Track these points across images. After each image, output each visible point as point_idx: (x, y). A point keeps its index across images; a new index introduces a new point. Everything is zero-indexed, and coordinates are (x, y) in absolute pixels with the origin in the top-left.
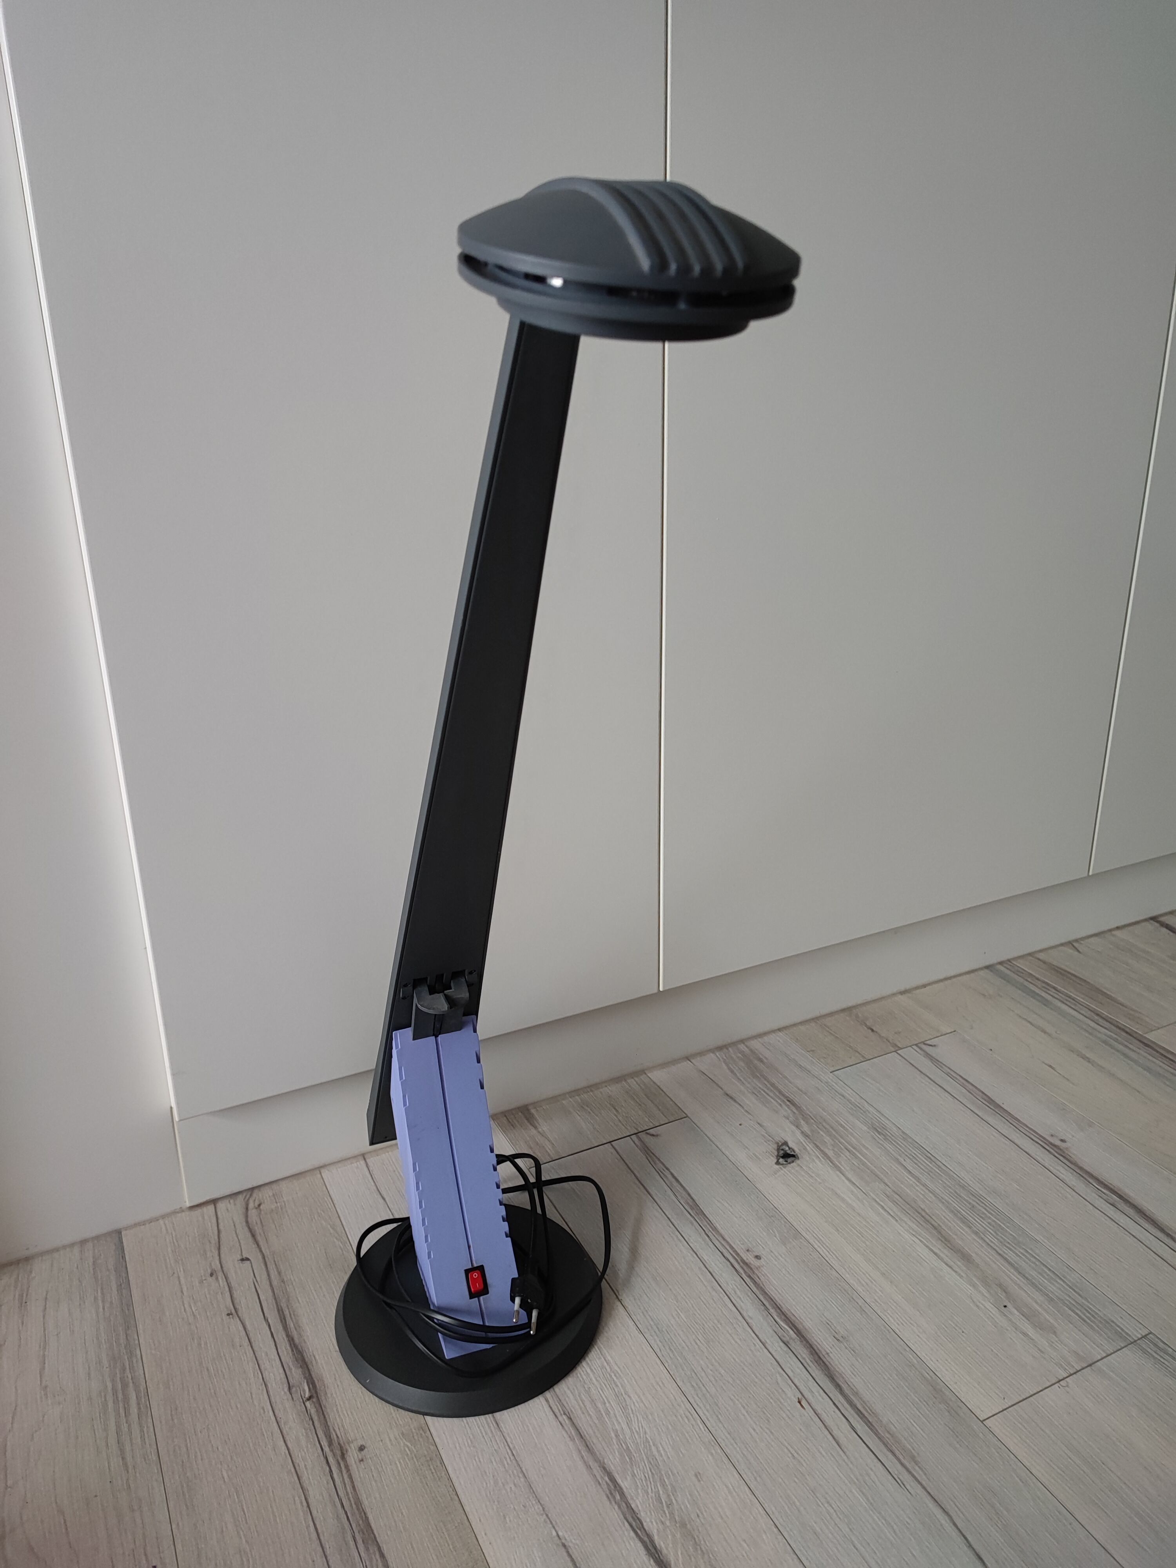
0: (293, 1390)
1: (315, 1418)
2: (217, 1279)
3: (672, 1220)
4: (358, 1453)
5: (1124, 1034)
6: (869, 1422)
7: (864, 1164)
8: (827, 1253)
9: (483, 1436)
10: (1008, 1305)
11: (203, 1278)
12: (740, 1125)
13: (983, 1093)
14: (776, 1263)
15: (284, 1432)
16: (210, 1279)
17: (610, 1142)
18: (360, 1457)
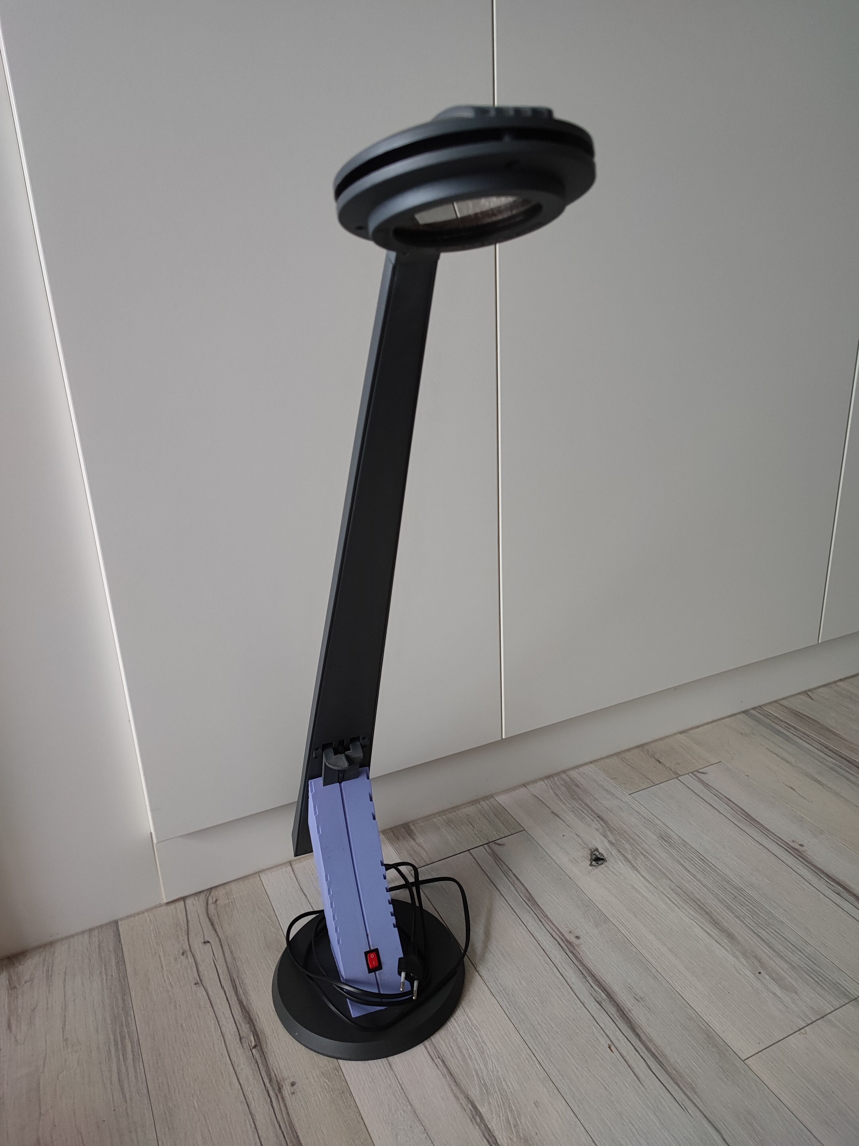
0: (243, 1040)
1: (259, 1062)
2: (187, 957)
3: (515, 909)
4: (291, 1088)
5: (845, 761)
6: (660, 1061)
7: (654, 865)
8: (629, 934)
9: (380, 1075)
10: (763, 972)
11: (177, 957)
12: (563, 836)
13: (742, 809)
14: (591, 941)
15: (237, 1072)
16: (182, 957)
17: (469, 850)
18: (292, 1091)
